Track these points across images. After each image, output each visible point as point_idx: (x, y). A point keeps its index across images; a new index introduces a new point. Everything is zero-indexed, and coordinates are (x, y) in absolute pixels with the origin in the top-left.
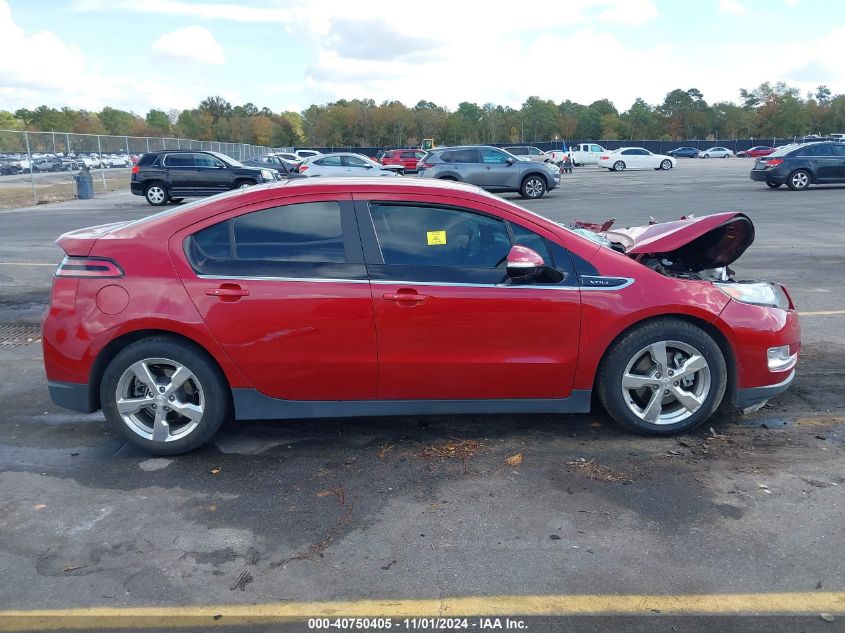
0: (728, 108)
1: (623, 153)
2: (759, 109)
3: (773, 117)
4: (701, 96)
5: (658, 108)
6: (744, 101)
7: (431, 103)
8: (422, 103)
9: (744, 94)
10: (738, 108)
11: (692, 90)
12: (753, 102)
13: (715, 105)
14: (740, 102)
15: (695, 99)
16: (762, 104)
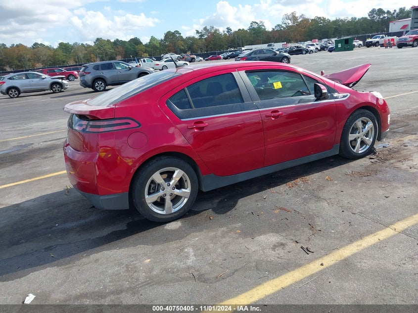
0: (192, 39)
1: (165, 62)
2: (205, 39)
3: (212, 42)
4: (180, 34)
5: (162, 40)
6: (198, 36)
7: (41, 44)
8: (36, 44)
9: (198, 32)
10: (197, 39)
11: (176, 31)
12: (201, 36)
13: (187, 38)
14: (197, 36)
15: (178, 35)
16: (206, 37)
